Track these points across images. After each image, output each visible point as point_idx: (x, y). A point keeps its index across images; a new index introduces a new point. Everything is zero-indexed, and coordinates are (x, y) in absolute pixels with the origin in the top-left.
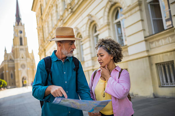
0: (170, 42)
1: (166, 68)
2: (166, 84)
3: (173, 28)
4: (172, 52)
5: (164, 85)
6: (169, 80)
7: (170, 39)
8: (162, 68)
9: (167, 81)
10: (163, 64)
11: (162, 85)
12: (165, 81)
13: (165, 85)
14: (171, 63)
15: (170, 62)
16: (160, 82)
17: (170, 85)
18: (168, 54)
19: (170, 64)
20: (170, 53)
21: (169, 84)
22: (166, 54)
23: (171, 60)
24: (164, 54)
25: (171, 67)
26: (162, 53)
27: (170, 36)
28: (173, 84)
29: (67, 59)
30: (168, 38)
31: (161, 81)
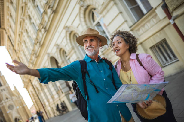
0: (155, 23)
1: (161, 48)
2: (167, 63)
3: (153, 9)
4: (161, 31)
5: (165, 64)
6: (168, 58)
7: (154, 20)
8: (157, 50)
9: (167, 60)
10: (156, 46)
11: (163, 66)
12: (164, 60)
13: (167, 64)
14: (163, 41)
15: (162, 41)
17: (170, 63)
18: (158, 34)
19: (163, 42)
20: (159, 32)
21: (170, 61)
22: (156, 35)
23: (163, 38)
24: (154, 36)
25: (165, 45)
26: (152, 36)
27: (153, 17)
28: (173, 60)
30: (151, 20)
31: (161, 62)
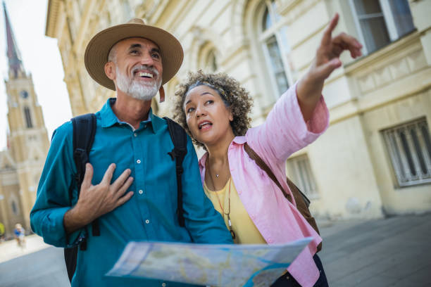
0: (412, 70)
1: (408, 137)
2: (413, 180)
3: (415, 34)
4: (421, 97)
5: (408, 181)
6: (418, 169)
7: (411, 62)
8: (398, 140)
9: (413, 172)
10: (398, 131)
11: (400, 183)
12: (407, 171)
13: (411, 183)
14: (419, 124)
15: (416, 123)
16: (396, 176)
17: (421, 181)
18: (411, 101)
19: (417, 126)
20: (415, 97)
21: (420, 178)
22: (404, 101)
23: (419, 114)
24: (399, 103)
25: (419, 134)
26: (395, 101)
27: (409, 55)
29: (150, 120)
30: (404, 61)
31: (398, 173)
